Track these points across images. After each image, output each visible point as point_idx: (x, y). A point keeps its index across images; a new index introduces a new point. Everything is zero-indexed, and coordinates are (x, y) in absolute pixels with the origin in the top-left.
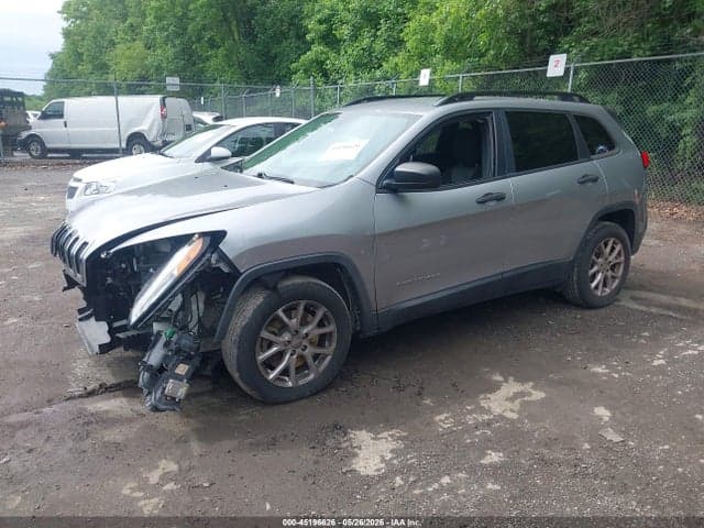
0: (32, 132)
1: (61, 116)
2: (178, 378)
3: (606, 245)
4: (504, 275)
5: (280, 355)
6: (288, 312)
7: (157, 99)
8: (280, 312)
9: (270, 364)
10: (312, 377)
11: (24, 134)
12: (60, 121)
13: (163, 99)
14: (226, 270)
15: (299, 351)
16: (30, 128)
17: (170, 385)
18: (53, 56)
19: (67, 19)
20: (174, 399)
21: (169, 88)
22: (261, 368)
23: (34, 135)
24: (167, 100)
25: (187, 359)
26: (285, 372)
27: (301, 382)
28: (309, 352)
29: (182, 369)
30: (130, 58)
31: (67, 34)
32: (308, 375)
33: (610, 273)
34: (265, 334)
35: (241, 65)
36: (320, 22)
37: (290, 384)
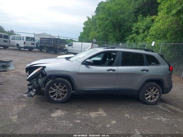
0: (66, 48)
1: (72, 46)
2: (33, 92)
3: (152, 88)
4: (115, 89)
5: (54, 93)
6: (57, 85)
7: (91, 44)
8: (55, 84)
9: (52, 94)
10: (61, 99)
11: (65, 49)
12: (71, 47)
13: (92, 44)
14: (45, 74)
15: (59, 93)
16: (65, 47)
17: (31, 92)
18: (81, 33)
19: (84, 25)
20: (31, 95)
21: (94, 42)
22: (50, 94)
23: (66, 49)
24: (93, 44)
25: (35, 89)
26: (55, 97)
27: (58, 100)
28: (61, 94)
29: (34, 90)
30: (93, 34)
31: (84, 28)
32: (60, 99)
33: (153, 96)
34: (51, 88)
35: (116, 38)
36: (136, 28)
37: (56, 99)
